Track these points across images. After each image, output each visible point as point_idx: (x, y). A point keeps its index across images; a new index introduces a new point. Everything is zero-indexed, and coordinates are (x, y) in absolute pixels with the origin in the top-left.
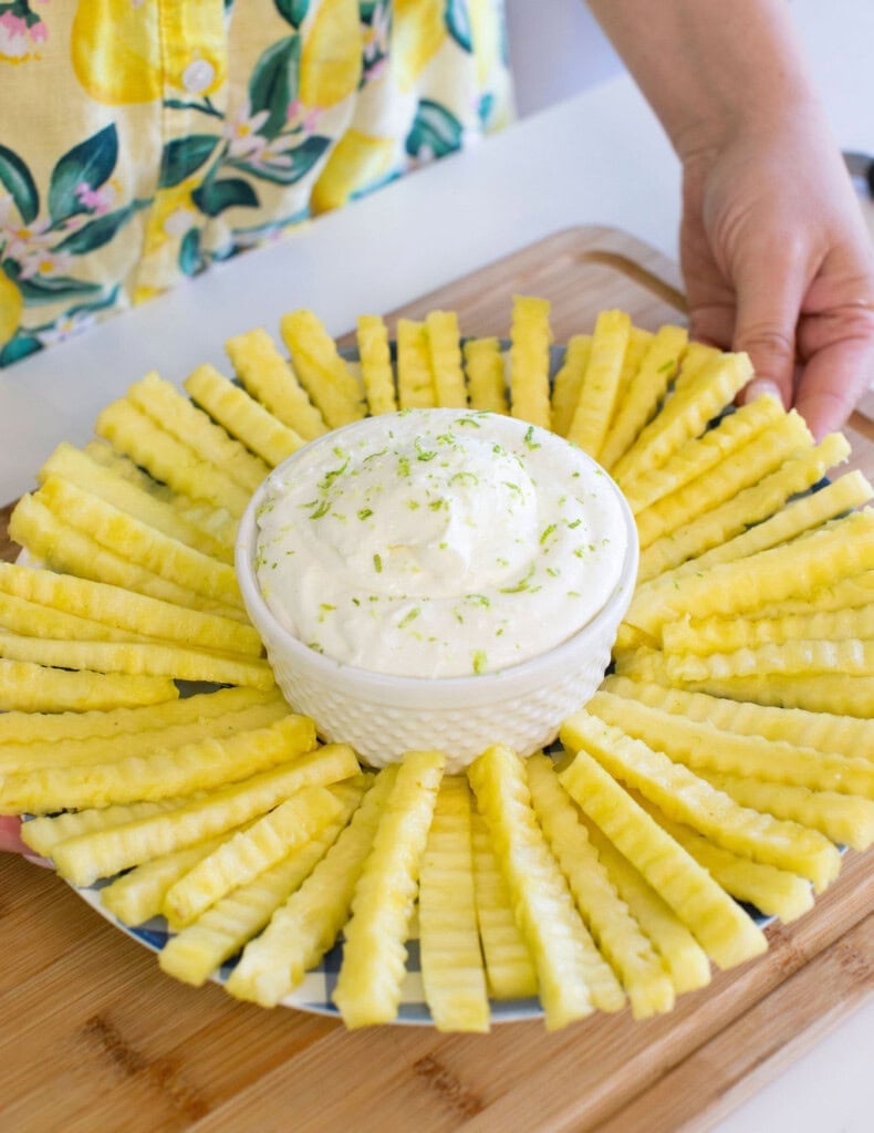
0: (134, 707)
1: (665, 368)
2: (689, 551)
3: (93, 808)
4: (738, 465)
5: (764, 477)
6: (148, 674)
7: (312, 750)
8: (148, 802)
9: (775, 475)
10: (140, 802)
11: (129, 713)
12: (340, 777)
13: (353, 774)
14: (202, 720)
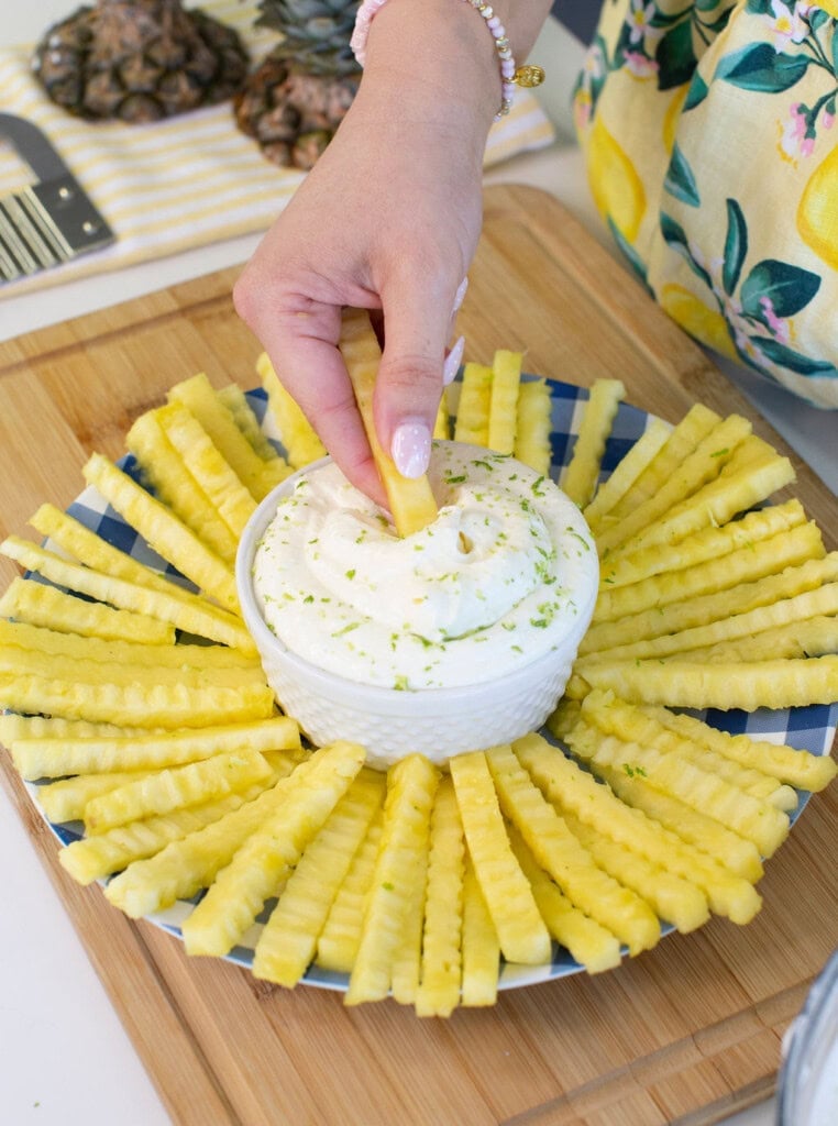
0: (132, 643)
1: (717, 454)
2: (673, 627)
3: (63, 718)
4: (745, 559)
5: (764, 577)
6: (154, 618)
7: (267, 718)
8: (112, 725)
9: (775, 577)
10: (106, 723)
11: (127, 646)
12: (280, 746)
13: (293, 747)
14: (185, 668)
